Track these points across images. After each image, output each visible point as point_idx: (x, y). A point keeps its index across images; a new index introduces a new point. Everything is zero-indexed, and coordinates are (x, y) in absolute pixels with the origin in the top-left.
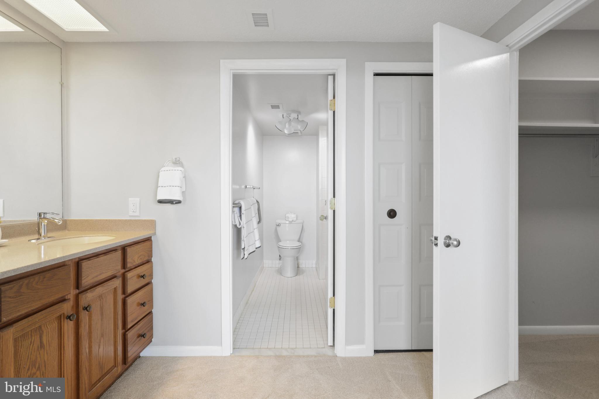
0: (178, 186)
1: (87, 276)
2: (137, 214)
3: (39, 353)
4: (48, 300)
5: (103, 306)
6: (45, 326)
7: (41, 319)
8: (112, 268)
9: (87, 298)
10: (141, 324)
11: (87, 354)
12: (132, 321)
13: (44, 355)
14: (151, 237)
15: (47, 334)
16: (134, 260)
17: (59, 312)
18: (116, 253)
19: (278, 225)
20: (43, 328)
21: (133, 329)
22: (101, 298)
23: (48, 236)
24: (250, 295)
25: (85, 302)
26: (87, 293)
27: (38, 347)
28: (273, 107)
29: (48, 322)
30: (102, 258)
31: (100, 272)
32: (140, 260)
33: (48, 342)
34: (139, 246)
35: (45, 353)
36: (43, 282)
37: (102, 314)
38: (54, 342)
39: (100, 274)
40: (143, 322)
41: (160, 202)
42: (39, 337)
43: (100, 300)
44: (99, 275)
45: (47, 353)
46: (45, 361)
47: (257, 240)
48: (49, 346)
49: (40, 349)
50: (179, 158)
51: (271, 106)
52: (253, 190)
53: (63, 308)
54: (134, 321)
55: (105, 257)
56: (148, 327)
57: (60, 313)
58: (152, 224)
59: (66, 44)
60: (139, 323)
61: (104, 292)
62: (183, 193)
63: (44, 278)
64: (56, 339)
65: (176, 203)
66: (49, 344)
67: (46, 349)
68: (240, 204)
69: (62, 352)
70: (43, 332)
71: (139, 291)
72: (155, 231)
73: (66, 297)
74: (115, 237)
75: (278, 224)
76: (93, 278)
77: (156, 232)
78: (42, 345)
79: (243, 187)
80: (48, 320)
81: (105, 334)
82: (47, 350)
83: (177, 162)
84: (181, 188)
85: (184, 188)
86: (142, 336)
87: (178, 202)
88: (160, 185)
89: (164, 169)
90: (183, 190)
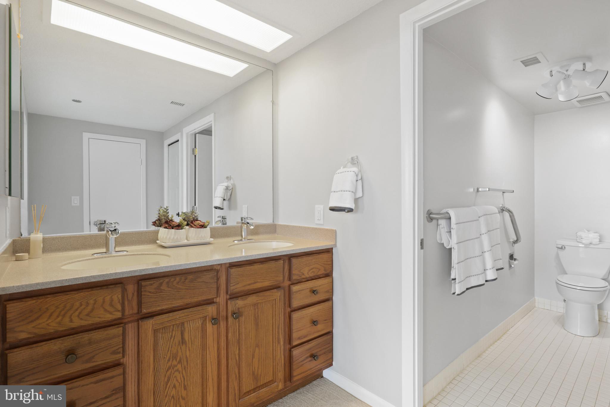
0: (349, 191)
1: (237, 283)
2: (321, 222)
3: (181, 348)
4: (189, 300)
5: (258, 316)
6: (189, 324)
7: (183, 316)
8: (270, 278)
9: (237, 305)
10: (313, 343)
11: (237, 361)
12: (299, 338)
13: (186, 351)
14: (332, 248)
15: (189, 332)
16: (302, 273)
17: (202, 314)
18: (276, 262)
19: (561, 248)
20: (186, 325)
21: (301, 347)
22: (256, 307)
23: (248, 239)
24: (491, 345)
25: (234, 308)
26: (237, 299)
27: (179, 342)
28: (526, 63)
29: (192, 320)
30: (256, 267)
31: (254, 280)
32: (313, 273)
33: (190, 340)
34: (311, 257)
35: (187, 349)
36: (185, 283)
37: (257, 325)
38: (197, 341)
39: (255, 283)
40: (315, 342)
41: (333, 209)
42: (180, 333)
43: (255, 309)
44: (252, 284)
45: (189, 350)
46: (186, 357)
47: (489, 269)
48: (192, 344)
49: (181, 345)
50: (357, 157)
51: (523, 63)
52: (503, 195)
53: (208, 311)
54: (302, 338)
55: (261, 266)
56: (324, 349)
57: (204, 314)
58: (334, 233)
59: (276, 65)
60: (310, 342)
61: (259, 301)
62: (356, 200)
63: (186, 279)
64: (199, 339)
65: (348, 212)
66: (191, 341)
67: (188, 345)
68: (449, 215)
69: (207, 352)
70: (185, 329)
71: (311, 307)
72: (336, 242)
73: (215, 300)
74: (293, 243)
75: (560, 246)
76: (245, 286)
77: (336, 244)
78: (183, 341)
79: (472, 190)
80: (192, 319)
81: (261, 345)
82: (189, 348)
83: (354, 161)
84: (355, 193)
85: (359, 194)
86: (313, 356)
87: (350, 210)
88: (333, 190)
89: (339, 171)
90: (358, 196)
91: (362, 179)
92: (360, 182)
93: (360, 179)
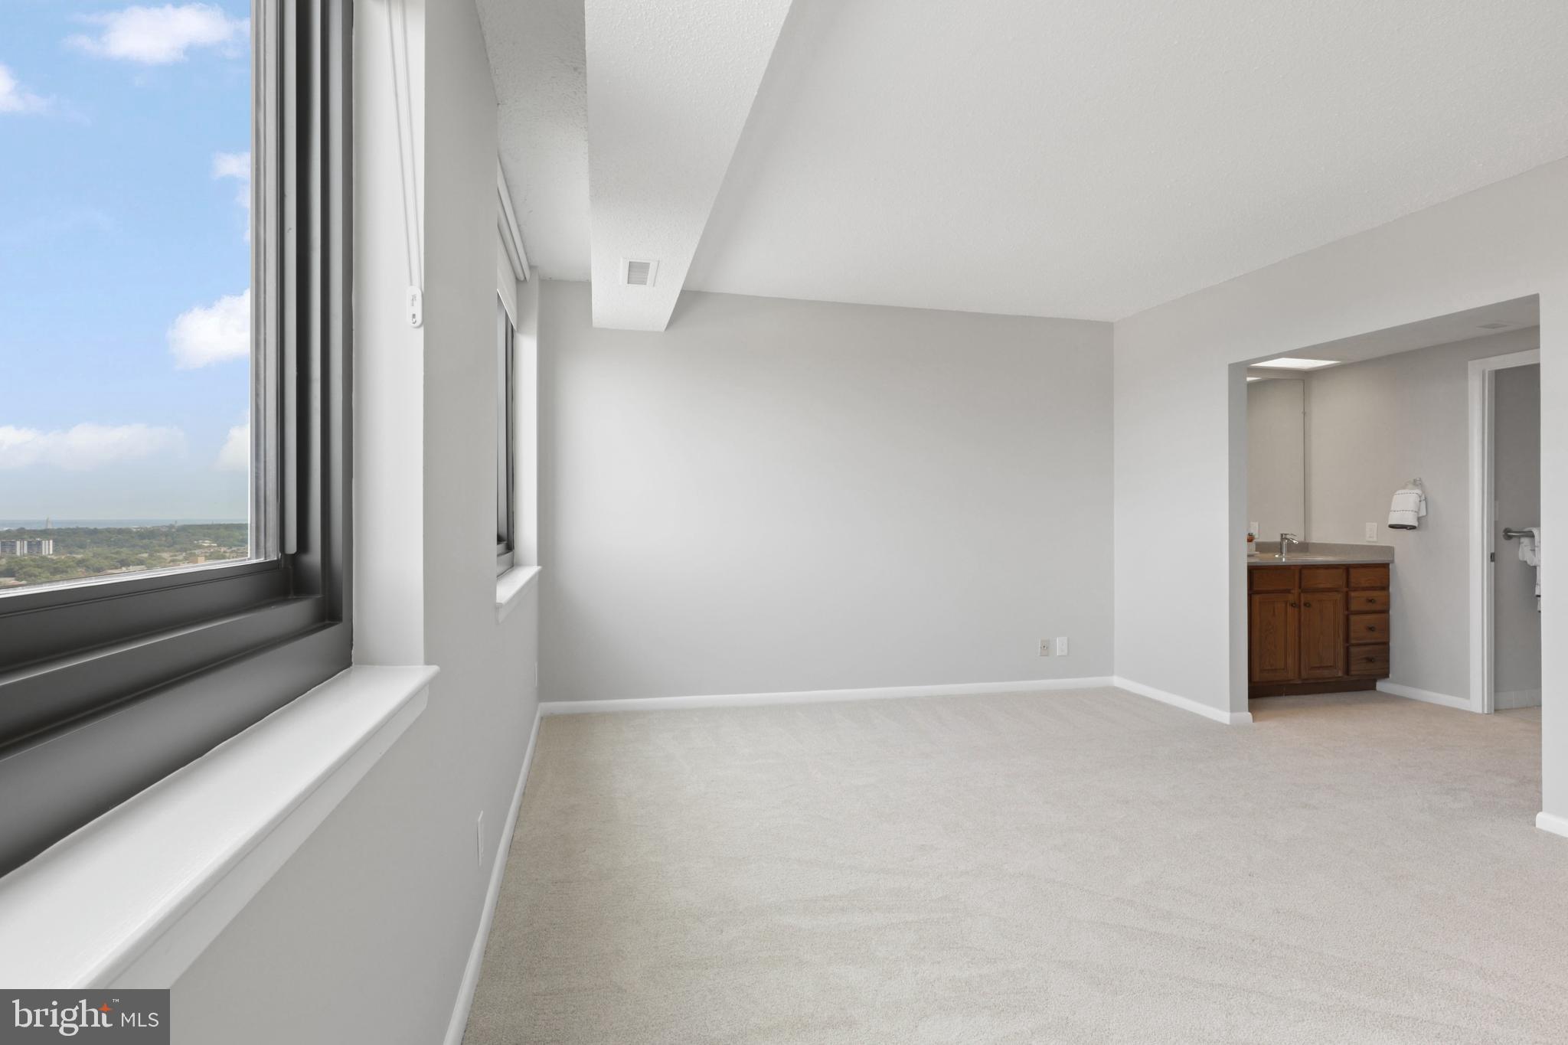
0: (1412, 510)
1: (1307, 581)
2: (1375, 539)
3: (1273, 618)
5: (1323, 611)
9: (1307, 597)
10: (1371, 648)
12: (1357, 638)
14: (1388, 564)
16: (1359, 582)
21: (1358, 647)
25: (1305, 599)
26: (1307, 593)
30: (1322, 571)
31: (1323, 581)
32: (1370, 584)
34: (1367, 569)
37: (1322, 617)
40: (1373, 648)
41: (1392, 526)
43: (1321, 603)
50: (1421, 479)
53: (1288, 597)
54: (1360, 639)
55: (1326, 571)
56: (1380, 657)
58: (1390, 550)
60: (1367, 646)
61: (1323, 599)
62: (1419, 519)
65: (1410, 529)
68: (1532, 533)
71: (1368, 614)
76: (1313, 584)
77: (1394, 558)
83: (1417, 484)
84: (1418, 512)
85: (1423, 513)
86: (1370, 660)
87: (1413, 528)
88: (1392, 509)
89: (1397, 493)
90: (1420, 515)
91: (1426, 499)
92: (1423, 503)
93: (1425, 499)
